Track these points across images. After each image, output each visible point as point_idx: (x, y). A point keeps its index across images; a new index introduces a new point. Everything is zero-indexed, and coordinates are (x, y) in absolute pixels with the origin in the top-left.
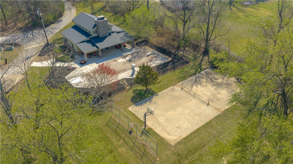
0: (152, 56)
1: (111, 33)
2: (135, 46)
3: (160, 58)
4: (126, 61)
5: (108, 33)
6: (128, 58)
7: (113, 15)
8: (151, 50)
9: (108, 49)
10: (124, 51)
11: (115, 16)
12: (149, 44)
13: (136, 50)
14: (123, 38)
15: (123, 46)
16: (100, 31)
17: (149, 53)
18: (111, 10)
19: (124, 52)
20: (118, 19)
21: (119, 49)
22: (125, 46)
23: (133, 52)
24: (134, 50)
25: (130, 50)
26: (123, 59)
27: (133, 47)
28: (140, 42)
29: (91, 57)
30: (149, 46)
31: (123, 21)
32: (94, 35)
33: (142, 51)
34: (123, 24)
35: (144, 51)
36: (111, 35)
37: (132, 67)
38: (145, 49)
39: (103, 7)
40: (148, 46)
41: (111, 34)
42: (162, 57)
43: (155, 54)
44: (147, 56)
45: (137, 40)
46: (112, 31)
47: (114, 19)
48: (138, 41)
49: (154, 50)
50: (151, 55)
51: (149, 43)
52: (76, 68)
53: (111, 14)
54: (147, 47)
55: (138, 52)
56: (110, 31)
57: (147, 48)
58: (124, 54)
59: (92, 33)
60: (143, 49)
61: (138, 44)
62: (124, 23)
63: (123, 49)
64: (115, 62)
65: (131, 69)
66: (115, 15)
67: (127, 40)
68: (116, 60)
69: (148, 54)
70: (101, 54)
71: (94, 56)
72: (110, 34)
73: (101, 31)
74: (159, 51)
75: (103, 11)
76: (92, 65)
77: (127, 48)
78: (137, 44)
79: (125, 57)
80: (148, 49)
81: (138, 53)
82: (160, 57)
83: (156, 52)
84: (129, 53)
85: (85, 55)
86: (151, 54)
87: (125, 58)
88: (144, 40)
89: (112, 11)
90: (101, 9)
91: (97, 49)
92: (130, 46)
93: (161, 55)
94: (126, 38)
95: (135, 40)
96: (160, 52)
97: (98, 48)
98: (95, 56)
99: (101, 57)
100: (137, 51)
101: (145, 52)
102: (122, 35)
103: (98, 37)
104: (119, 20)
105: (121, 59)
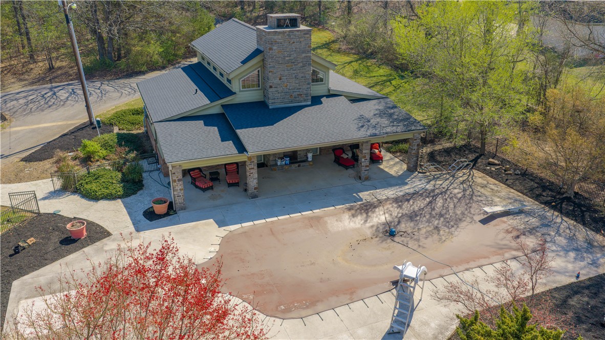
0: (510, 222)
1: (323, 96)
2: (421, 166)
3: (562, 241)
4: (369, 233)
5: (307, 95)
6: (380, 217)
7: (357, 61)
8: (504, 190)
9: (302, 164)
10: (367, 179)
11: (360, 64)
12: (490, 164)
13: (428, 182)
14: (373, 122)
15: (368, 157)
16: (274, 80)
17: (492, 204)
18: (352, 49)
19: (366, 183)
20: (369, 71)
21: (347, 167)
22: (376, 159)
23: (407, 189)
24: (416, 183)
25: (400, 181)
26: (353, 216)
27: (412, 170)
28: (447, 152)
29: (211, 188)
30: (490, 174)
31: (385, 78)
32: (243, 96)
33: (456, 191)
34: (385, 86)
35: (465, 190)
36: (321, 103)
37: (396, 276)
38: (468, 184)
39: (330, 43)
40: (484, 171)
41: (323, 100)
42: (571, 239)
43: (528, 213)
44: (485, 221)
45: (432, 142)
46: (329, 90)
47: (356, 72)
48: (438, 147)
49: (514, 193)
50: (505, 219)
51: (491, 160)
52: (107, 234)
53: (348, 58)
54: (479, 177)
55: (432, 195)
56: (317, 90)
57: (479, 181)
58: (365, 196)
59: (235, 86)
60: (462, 183)
61: (438, 158)
62: (388, 83)
63: (363, 168)
64: (311, 231)
65: (388, 285)
66: (360, 62)
67: (389, 129)
68: (318, 219)
69: (489, 209)
70: (256, 181)
71: (230, 185)
72: (316, 100)
73: (277, 81)
74: (546, 203)
75: (326, 50)
76: (193, 228)
77: (381, 167)
78: (432, 157)
79: (368, 208)
80: (484, 186)
81: (435, 197)
82: (558, 233)
83: (530, 204)
84: (390, 193)
85: (175, 178)
86: (506, 214)
87: (367, 212)
88: (465, 146)
89: (353, 51)
90: (319, 46)
91: (236, 152)
92: (398, 160)
93: (566, 223)
94: (385, 121)
95: (425, 141)
96: (554, 208)
97: (241, 148)
98: (232, 189)
99: (254, 197)
100: (429, 187)
101: (469, 197)
102: (369, 109)
103: (261, 105)
104: (374, 75)
105: (346, 216)
